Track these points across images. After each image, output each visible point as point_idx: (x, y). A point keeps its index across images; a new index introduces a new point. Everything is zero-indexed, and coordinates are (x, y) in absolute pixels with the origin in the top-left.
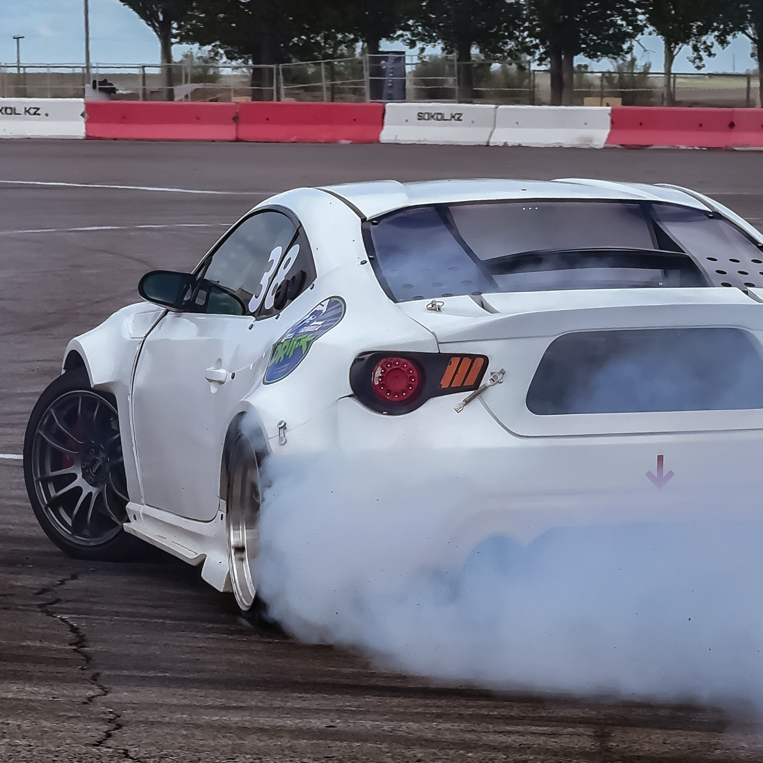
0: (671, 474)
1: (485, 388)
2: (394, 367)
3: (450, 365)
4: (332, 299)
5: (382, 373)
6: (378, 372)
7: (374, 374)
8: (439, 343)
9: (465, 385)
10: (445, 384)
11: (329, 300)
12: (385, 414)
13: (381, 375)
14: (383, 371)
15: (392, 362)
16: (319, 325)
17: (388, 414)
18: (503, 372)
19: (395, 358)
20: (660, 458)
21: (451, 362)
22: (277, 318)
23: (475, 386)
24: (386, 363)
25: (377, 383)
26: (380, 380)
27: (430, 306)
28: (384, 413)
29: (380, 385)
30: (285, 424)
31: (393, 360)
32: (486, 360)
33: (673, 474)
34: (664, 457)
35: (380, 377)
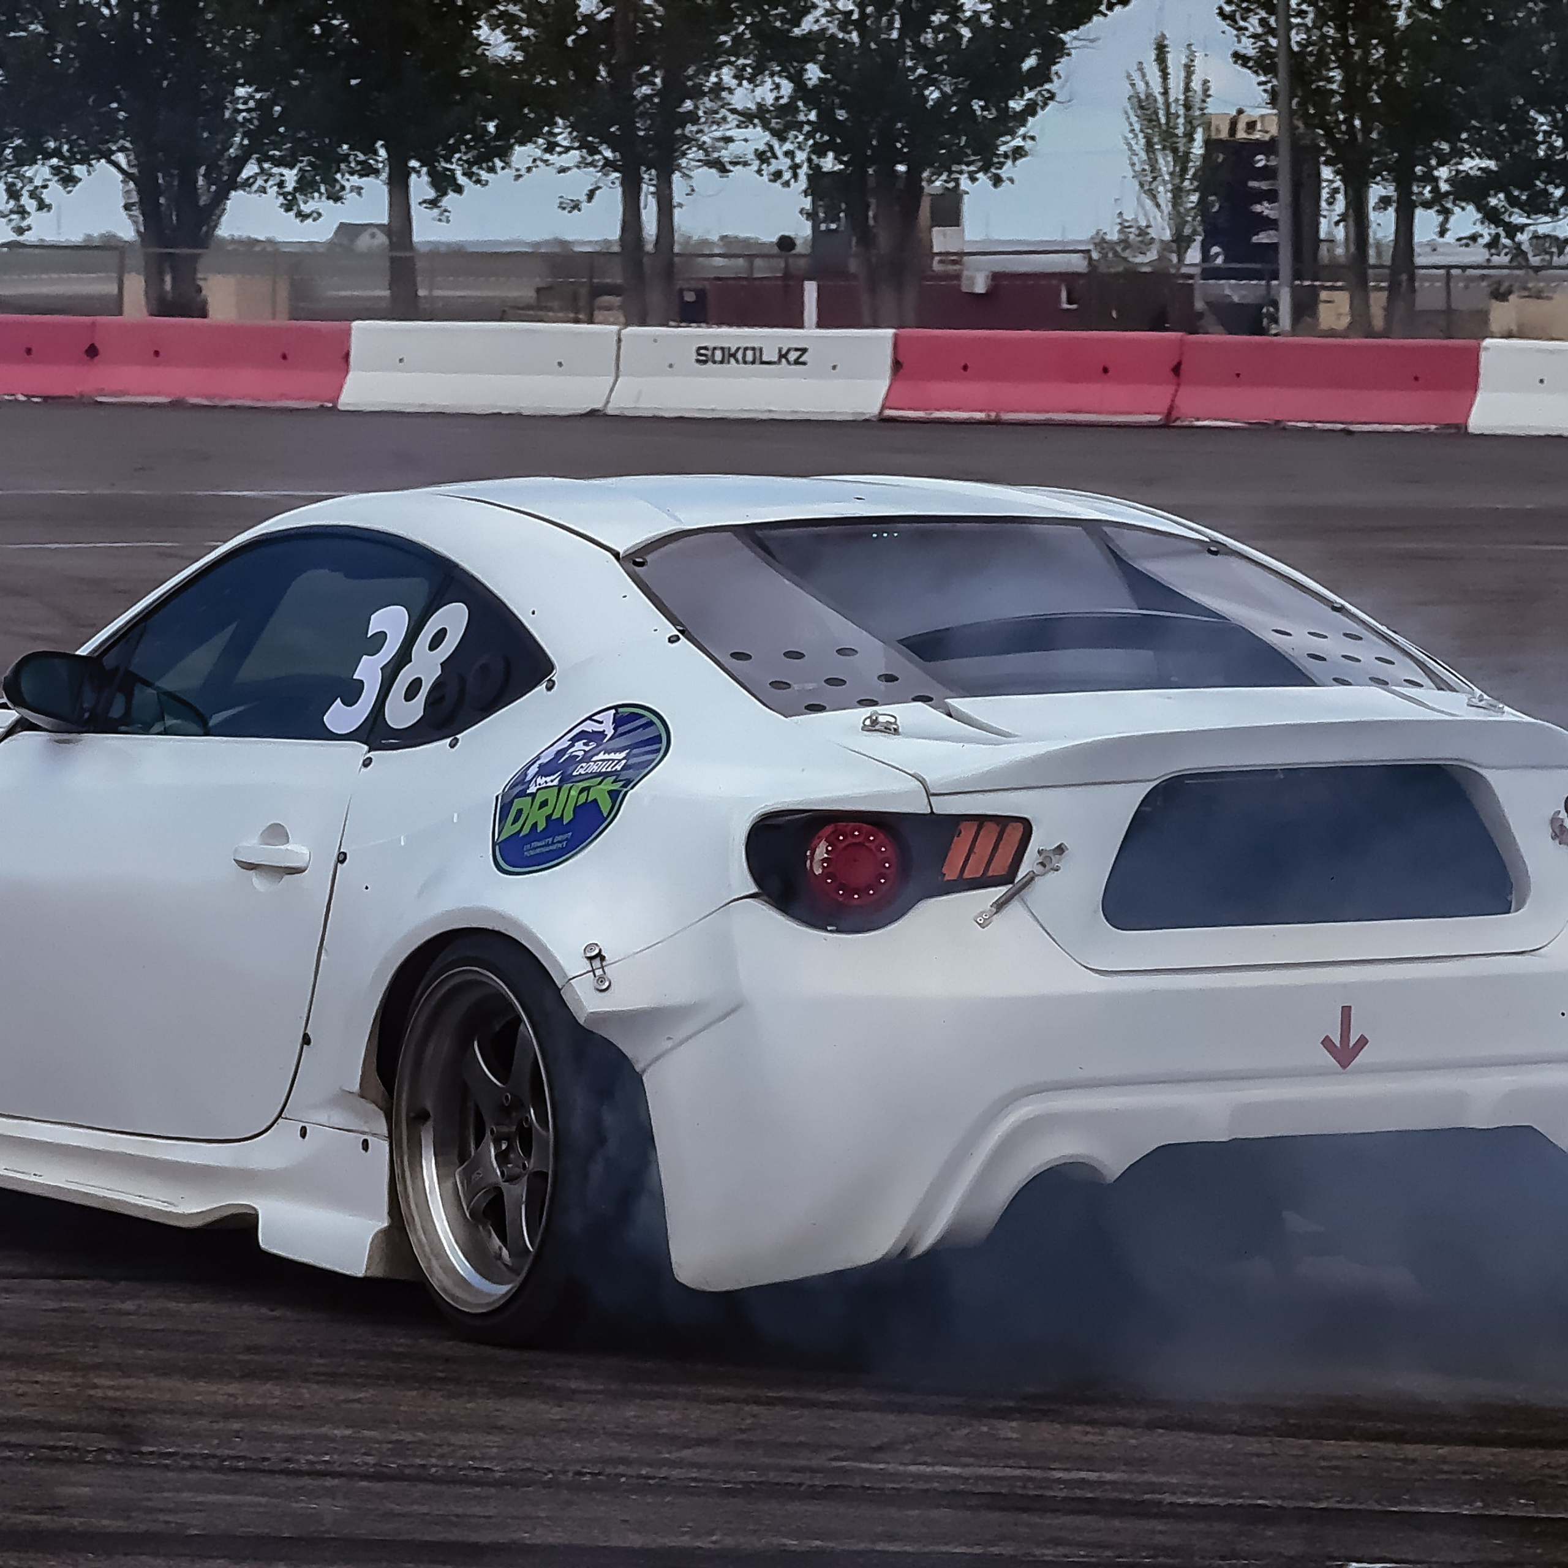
0: (1363, 1042)
1: (1030, 879)
2: (850, 840)
3: (958, 836)
4: (620, 710)
5: (827, 852)
6: (821, 851)
7: (813, 854)
8: (929, 795)
9: (990, 874)
10: (951, 873)
11: (613, 711)
12: (831, 931)
13: (826, 856)
14: (830, 848)
15: (848, 830)
16: (620, 761)
17: (838, 931)
18: (1060, 849)
19: (852, 824)
20: (1346, 1011)
21: (960, 832)
22: (452, 746)
23: (1008, 878)
24: (836, 833)
25: (818, 871)
26: (825, 865)
27: (868, 722)
28: (829, 928)
29: (826, 874)
30: (600, 950)
31: (849, 828)
32: (1027, 826)
33: (1367, 1042)
34: (1353, 1012)
35: (824, 860)
